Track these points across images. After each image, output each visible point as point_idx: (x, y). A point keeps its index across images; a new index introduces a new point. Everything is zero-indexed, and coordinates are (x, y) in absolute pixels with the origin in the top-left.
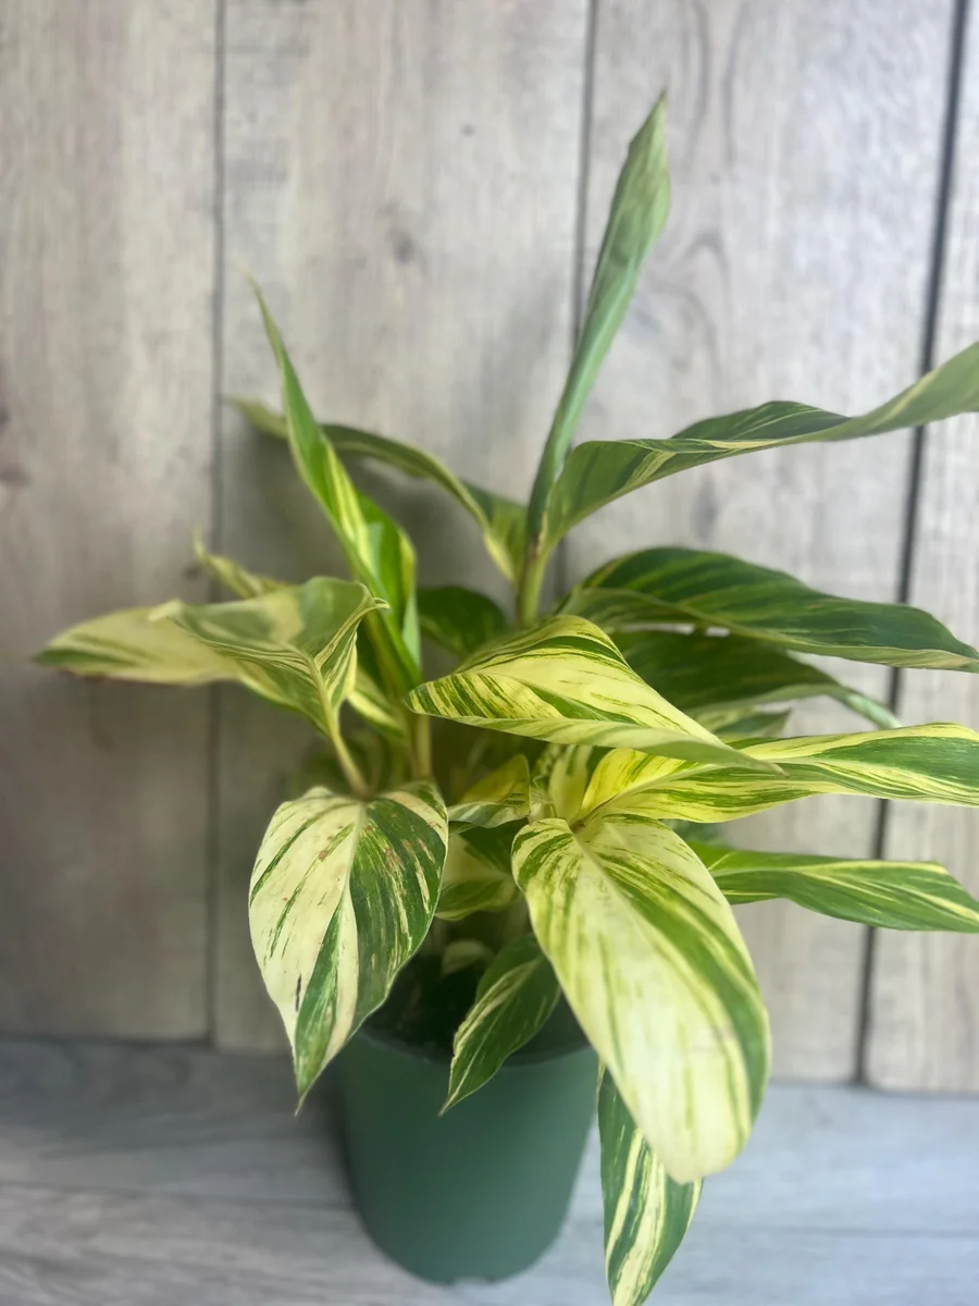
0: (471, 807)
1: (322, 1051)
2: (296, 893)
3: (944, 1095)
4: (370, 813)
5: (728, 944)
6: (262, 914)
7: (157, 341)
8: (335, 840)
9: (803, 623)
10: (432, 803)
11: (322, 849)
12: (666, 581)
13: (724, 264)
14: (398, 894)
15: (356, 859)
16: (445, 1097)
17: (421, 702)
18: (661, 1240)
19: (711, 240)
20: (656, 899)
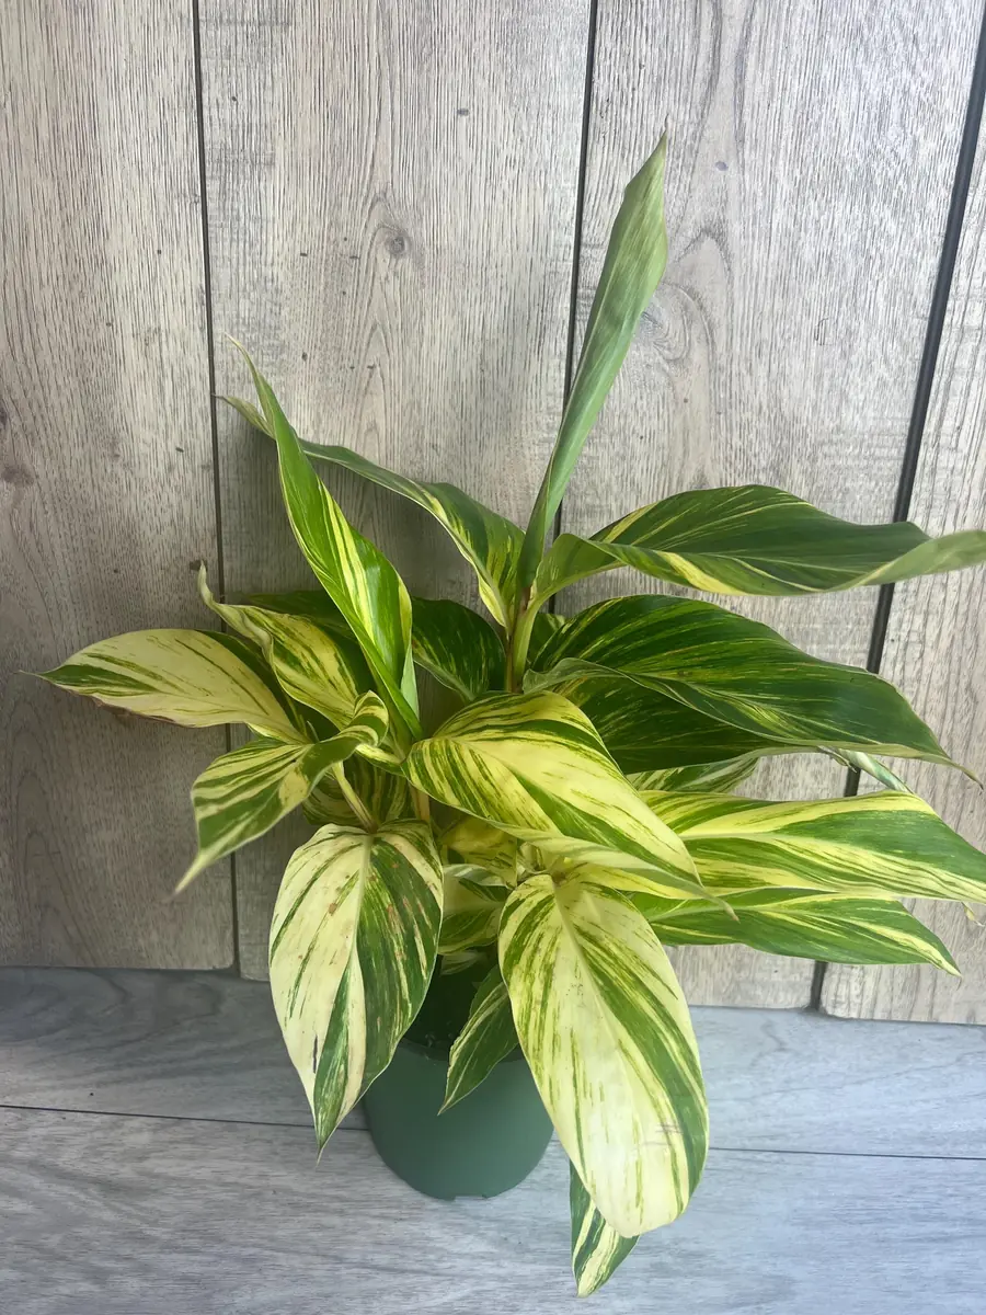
0: (464, 868)
1: (337, 1107)
2: (310, 950)
3: (890, 1022)
4: (374, 860)
6: (281, 973)
8: (343, 891)
9: (778, 687)
10: (430, 859)
11: (331, 902)
12: (650, 630)
13: (727, 257)
14: (399, 958)
15: (361, 915)
16: (443, 1101)
17: (417, 771)
18: (618, 1244)
19: (715, 232)
20: (622, 987)
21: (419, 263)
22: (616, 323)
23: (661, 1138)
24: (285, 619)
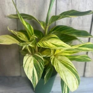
0: (45, 55)
1: (35, 84)
2: (28, 67)
4: (33, 57)
5: (74, 69)
8: (31, 60)
10: (40, 55)
14: (39, 66)
15: (34, 62)
17: (38, 45)
20: (66, 65)
23: (75, 80)
24: (18, 32)
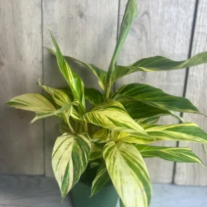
0: (95, 139)
2: (61, 157)
3: (190, 186)
5: (145, 172)
6: (54, 162)
7: (30, 35)
8: (68, 145)
9: (163, 101)
10: (88, 138)
11: (66, 147)
13: (149, 18)
14: (81, 158)
15: (73, 150)
17: (85, 118)
19: (147, 13)
20: (131, 162)
21: (86, 20)
22: (127, 24)
23: (141, 193)
24: (57, 90)
